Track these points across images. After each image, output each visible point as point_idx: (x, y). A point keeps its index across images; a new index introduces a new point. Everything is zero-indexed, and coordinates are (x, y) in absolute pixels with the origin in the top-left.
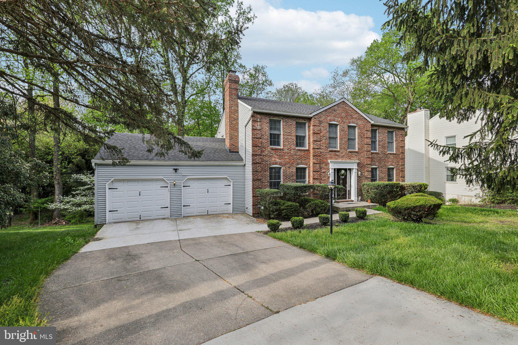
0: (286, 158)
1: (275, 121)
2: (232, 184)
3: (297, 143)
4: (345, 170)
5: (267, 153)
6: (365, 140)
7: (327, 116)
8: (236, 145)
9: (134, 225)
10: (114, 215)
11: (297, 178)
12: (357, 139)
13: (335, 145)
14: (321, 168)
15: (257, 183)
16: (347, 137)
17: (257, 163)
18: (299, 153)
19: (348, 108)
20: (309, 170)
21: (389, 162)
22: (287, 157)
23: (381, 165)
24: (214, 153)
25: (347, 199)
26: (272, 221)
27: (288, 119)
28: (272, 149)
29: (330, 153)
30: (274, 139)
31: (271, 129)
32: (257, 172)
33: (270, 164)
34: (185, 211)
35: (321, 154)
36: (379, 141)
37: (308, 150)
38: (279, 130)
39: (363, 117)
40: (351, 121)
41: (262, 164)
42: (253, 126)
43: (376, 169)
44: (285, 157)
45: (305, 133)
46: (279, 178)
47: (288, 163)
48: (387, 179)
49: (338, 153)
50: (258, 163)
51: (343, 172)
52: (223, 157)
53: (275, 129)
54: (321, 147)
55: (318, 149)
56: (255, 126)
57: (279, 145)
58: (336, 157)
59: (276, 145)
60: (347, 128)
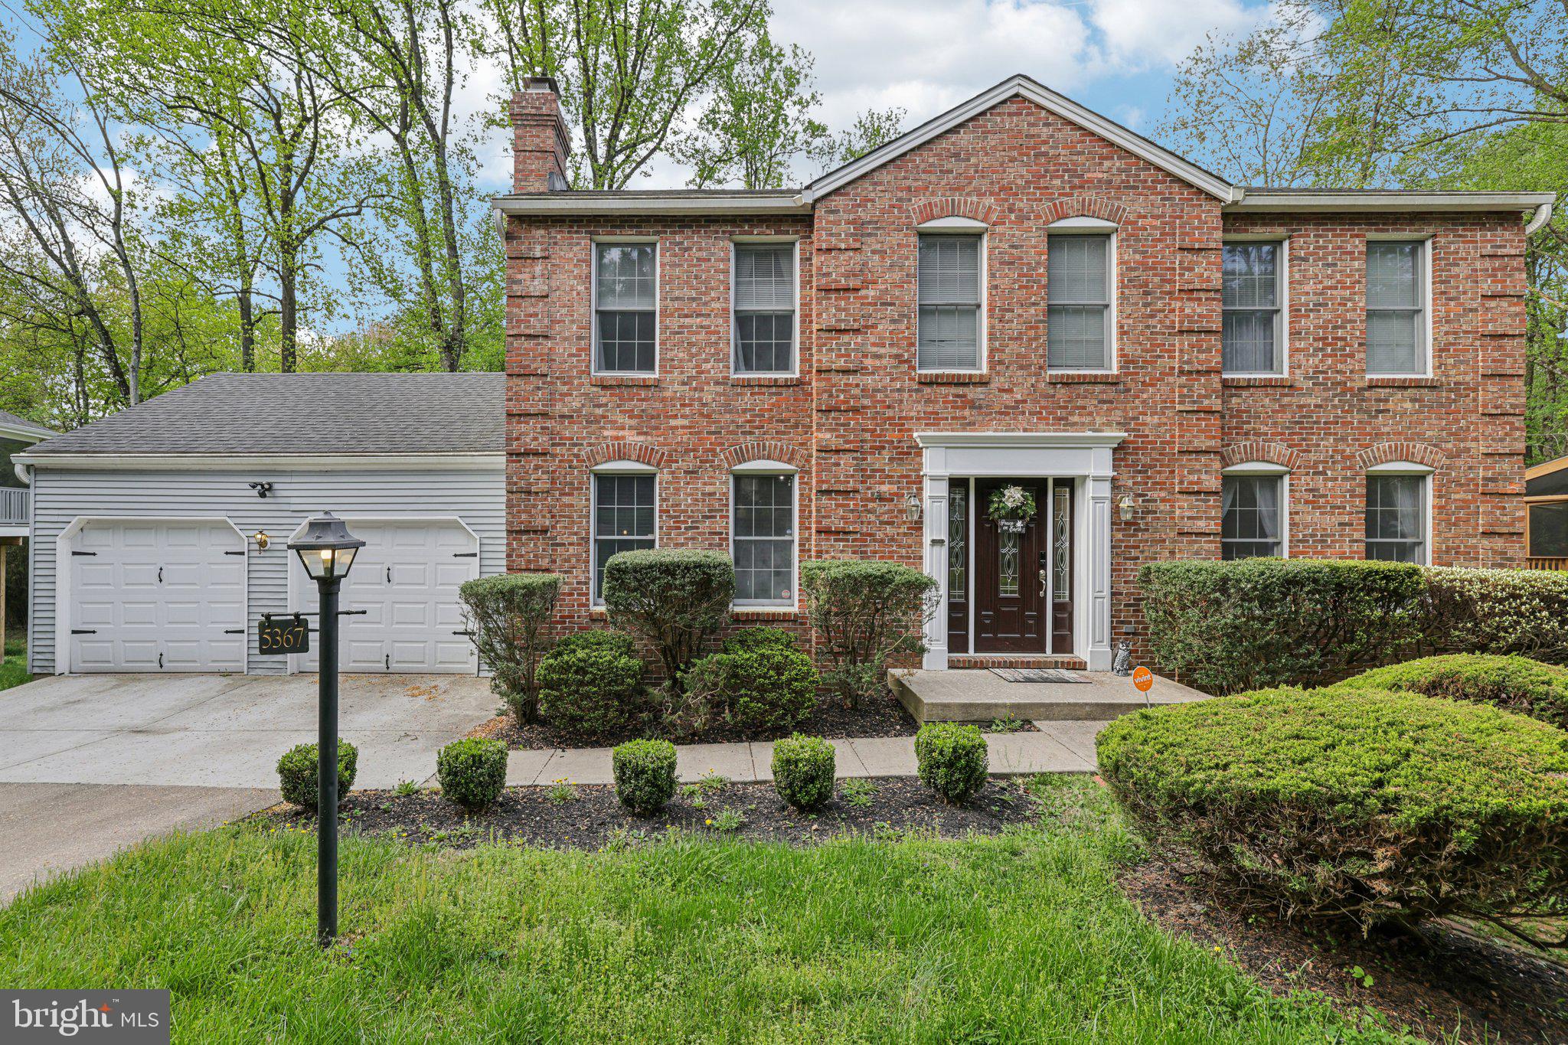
0: (676, 428)
1: (626, 248)
3: (742, 349)
4: (1035, 486)
5: (576, 404)
6: (1177, 305)
7: (909, 189)
11: (743, 522)
12: (1114, 304)
13: (965, 351)
14: (865, 475)
16: (1039, 296)
17: (527, 454)
18: (747, 399)
19: (1045, 132)
20: (805, 485)
21: (1378, 435)
22: (679, 422)
23: (1312, 456)
27: (688, 232)
28: (606, 387)
29: (927, 390)
30: (625, 339)
31: (604, 287)
32: (529, 493)
33: (592, 458)
35: (866, 402)
36: (1295, 311)
37: (801, 385)
38: (645, 290)
39: (1159, 169)
40: (1073, 202)
41: (554, 456)
43: (1271, 481)
44: (673, 422)
45: (788, 297)
47: (687, 451)
48: (1362, 547)
49: (972, 393)
50: (536, 454)
51: (1013, 496)
53: (626, 289)
54: (868, 362)
55: (846, 372)
56: (519, 282)
58: (967, 413)
59: (631, 368)
60: (1044, 246)
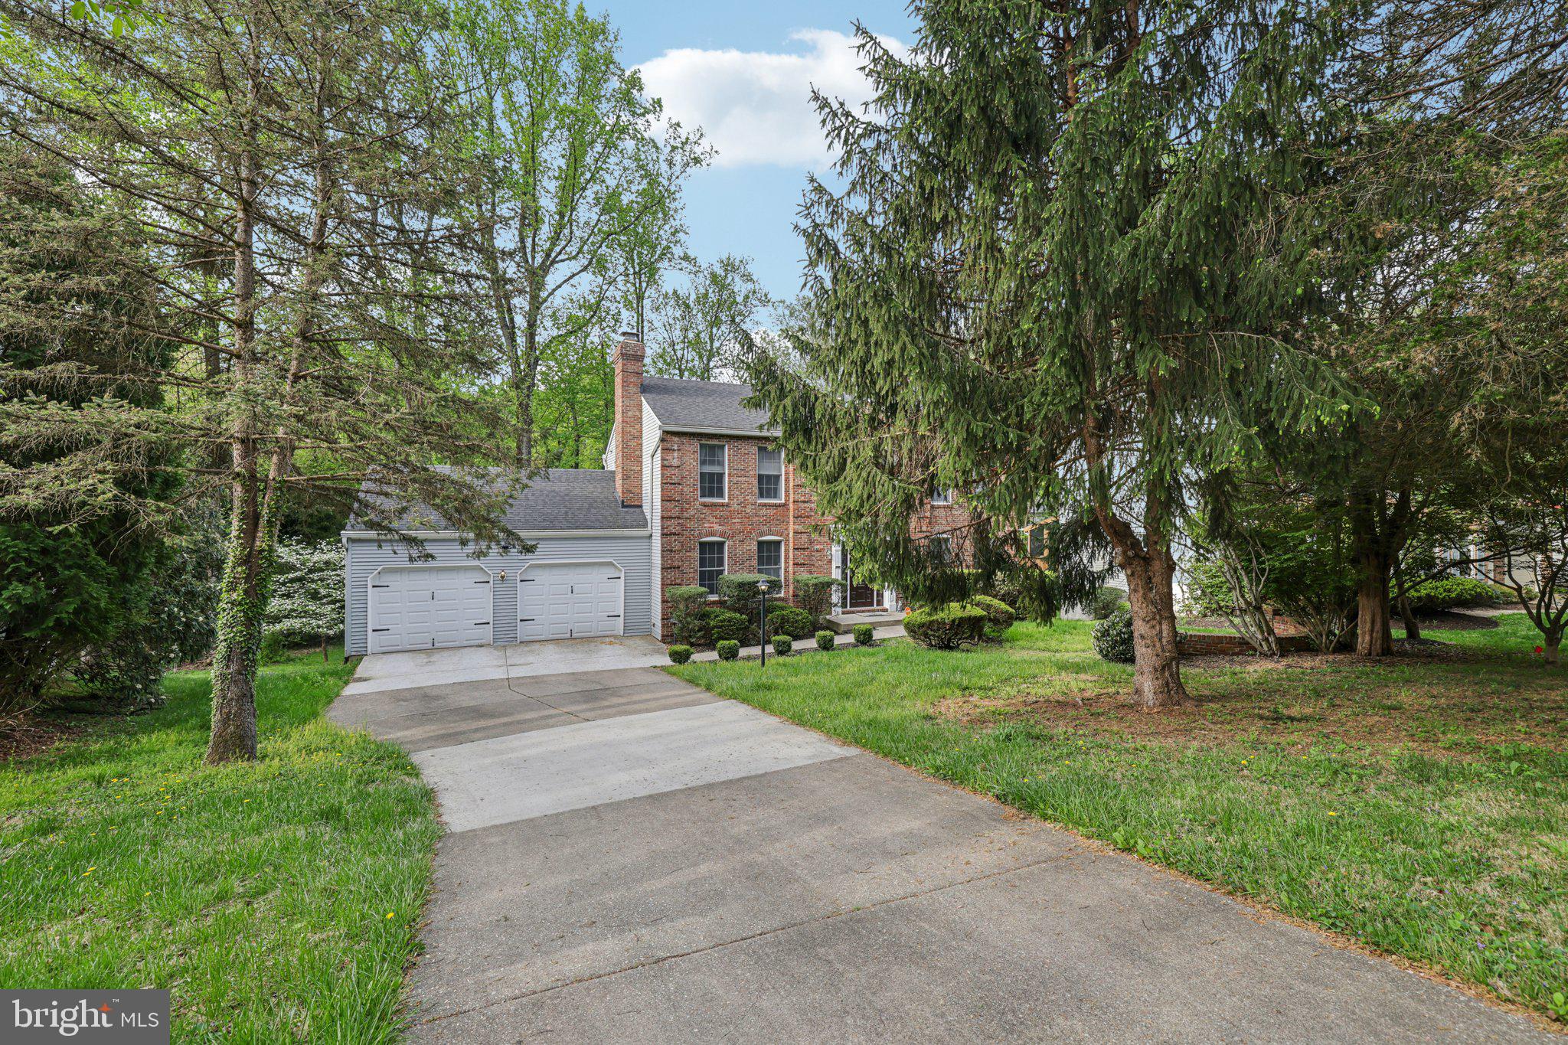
0: (735, 523)
1: (712, 447)
2: (622, 576)
3: (761, 490)
5: (693, 513)
8: (636, 491)
9: (422, 658)
10: (384, 637)
11: (761, 561)
14: (811, 542)
15: (672, 575)
17: (671, 534)
18: (764, 512)
20: (787, 545)
22: (736, 520)
24: (589, 510)
25: (875, 607)
26: (680, 647)
27: (740, 442)
28: (705, 505)
30: (712, 485)
31: (703, 462)
32: (671, 551)
33: (699, 536)
34: (523, 631)
37: (785, 505)
38: (721, 463)
41: (683, 535)
42: (663, 459)
45: (780, 469)
46: (721, 564)
47: (740, 532)
50: (675, 534)
52: (605, 518)
53: (712, 463)
55: (804, 502)
56: (668, 460)
57: (721, 494)
59: (712, 497)
